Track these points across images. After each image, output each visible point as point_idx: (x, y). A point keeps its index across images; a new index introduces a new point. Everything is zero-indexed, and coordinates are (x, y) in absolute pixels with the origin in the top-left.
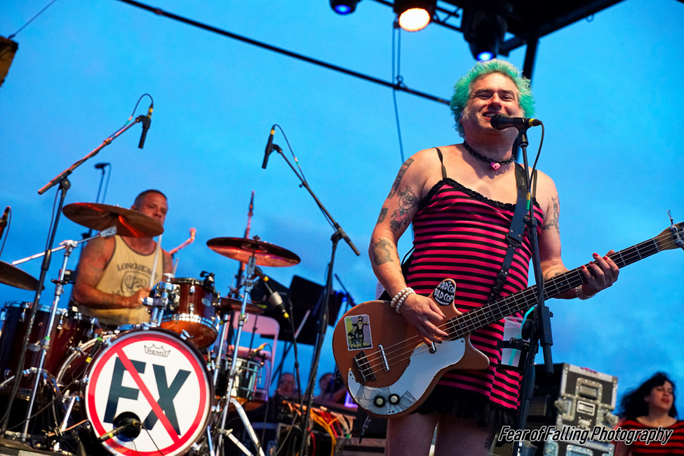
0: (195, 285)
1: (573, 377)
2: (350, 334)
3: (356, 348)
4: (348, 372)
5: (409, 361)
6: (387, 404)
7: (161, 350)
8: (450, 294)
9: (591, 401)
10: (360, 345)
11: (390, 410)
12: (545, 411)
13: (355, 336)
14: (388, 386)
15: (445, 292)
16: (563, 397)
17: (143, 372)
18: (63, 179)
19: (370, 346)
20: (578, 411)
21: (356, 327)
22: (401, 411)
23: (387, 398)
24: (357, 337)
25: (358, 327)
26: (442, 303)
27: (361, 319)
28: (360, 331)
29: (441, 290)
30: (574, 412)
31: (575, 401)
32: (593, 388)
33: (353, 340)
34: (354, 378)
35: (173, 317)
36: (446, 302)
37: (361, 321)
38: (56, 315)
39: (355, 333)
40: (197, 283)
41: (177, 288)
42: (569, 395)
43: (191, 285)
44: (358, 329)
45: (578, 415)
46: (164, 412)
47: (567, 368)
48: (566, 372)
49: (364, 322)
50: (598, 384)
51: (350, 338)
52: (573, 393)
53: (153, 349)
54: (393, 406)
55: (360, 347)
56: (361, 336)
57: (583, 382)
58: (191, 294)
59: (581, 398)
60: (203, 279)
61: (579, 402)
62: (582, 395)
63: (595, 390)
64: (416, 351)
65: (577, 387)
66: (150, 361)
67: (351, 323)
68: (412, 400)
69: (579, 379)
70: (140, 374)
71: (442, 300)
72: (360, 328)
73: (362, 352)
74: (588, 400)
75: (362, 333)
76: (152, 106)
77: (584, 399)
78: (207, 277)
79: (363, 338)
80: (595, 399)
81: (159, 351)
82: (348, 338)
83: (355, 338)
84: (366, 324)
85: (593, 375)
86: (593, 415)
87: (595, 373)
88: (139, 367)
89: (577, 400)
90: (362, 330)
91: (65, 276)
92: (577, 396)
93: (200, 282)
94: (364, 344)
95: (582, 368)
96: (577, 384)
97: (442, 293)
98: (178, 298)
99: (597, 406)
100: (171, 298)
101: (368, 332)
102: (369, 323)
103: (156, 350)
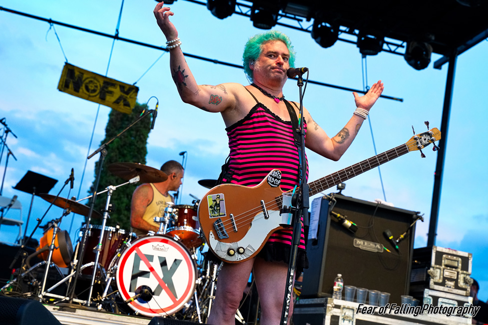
0: (187, 208)
1: (440, 255)
2: (211, 207)
3: (215, 216)
4: (209, 233)
5: (251, 224)
6: (236, 254)
7: (163, 248)
8: (278, 179)
9: (454, 269)
10: (218, 214)
11: (238, 258)
12: (425, 277)
13: (214, 208)
14: (237, 241)
15: (275, 178)
16: (433, 267)
17: (152, 261)
18: (102, 150)
19: (225, 215)
20: (445, 276)
21: (215, 202)
22: (245, 258)
23: (236, 250)
24: (216, 208)
25: (216, 202)
26: (273, 185)
27: (218, 196)
28: (218, 205)
29: (272, 177)
30: (442, 277)
31: (442, 270)
32: (455, 261)
33: (213, 211)
34: (214, 237)
35: (175, 228)
36: (276, 185)
37: (219, 198)
38: (105, 231)
39: (215, 206)
40: (189, 207)
41: (177, 211)
42: (438, 266)
43: (185, 208)
44: (216, 204)
45: (445, 279)
46: (166, 285)
47: (435, 249)
48: (435, 251)
49: (221, 198)
50: (458, 258)
51: (211, 210)
52: (441, 265)
53: (158, 247)
54: (240, 255)
55: (217, 216)
56: (219, 208)
57: (447, 257)
58: (185, 214)
59: (446, 268)
60: (193, 205)
61: (445, 270)
62: (447, 266)
63: (456, 262)
64: (256, 218)
65: (443, 261)
66: (156, 254)
67: (212, 199)
68: (252, 251)
69: (444, 256)
70: (150, 263)
71: (273, 183)
72: (218, 203)
73: (220, 219)
74: (451, 269)
75: (219, 206)
76: (157, 104)
77: (449, 268)
78: (195, 203)
79: (220, 209)
80: (456, 268)
81: (162, 248)
82: (210, 209)
83: (214, 209)
84: (222, 200)
85: (454, 253)
86: (456, 278)
87: (455, 251)
88: (150, 258)
89: (444, 269)
90: (219, 204)
91: (109, 207)
92: (443, 267)
93: (191, 206)
94: (221, 214)
95: (446, 248)
96: (443, 258)
97: (273, 179)
98: (177, 217)
99: (458, 273)
100: (172, 217)
101: (223, 205)
102: (224, 199)
103: (160, 248)
